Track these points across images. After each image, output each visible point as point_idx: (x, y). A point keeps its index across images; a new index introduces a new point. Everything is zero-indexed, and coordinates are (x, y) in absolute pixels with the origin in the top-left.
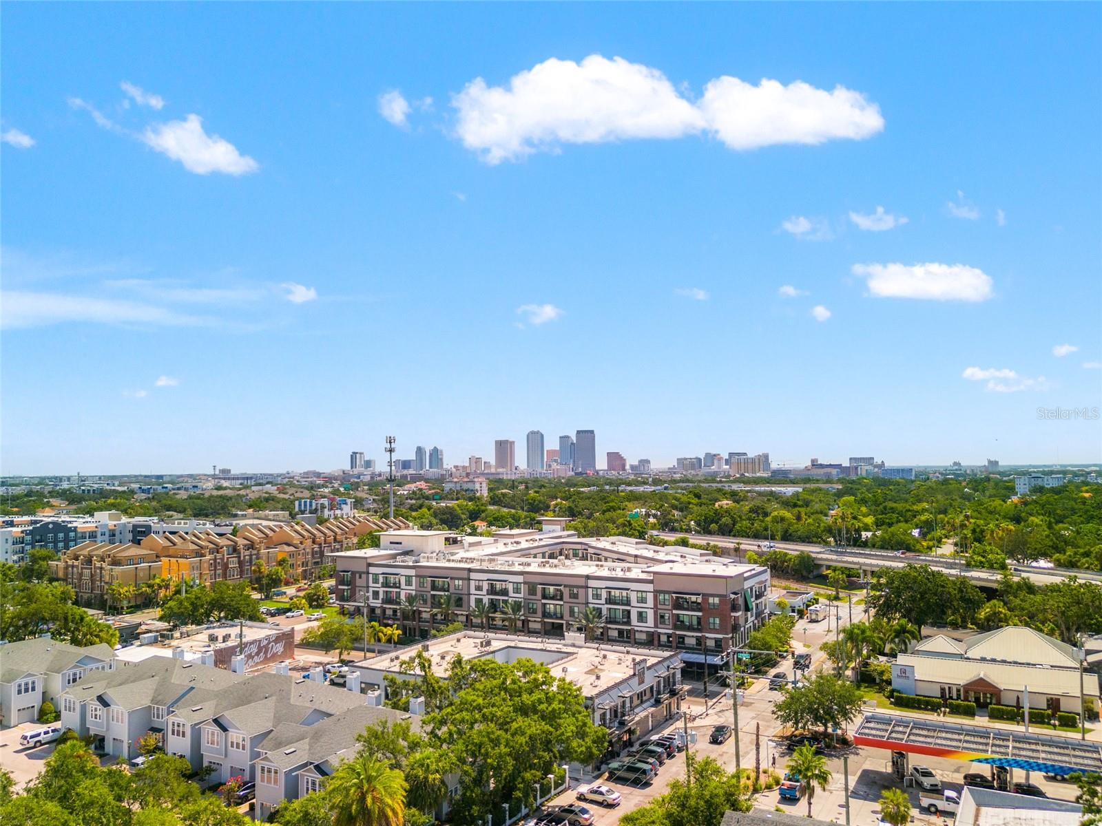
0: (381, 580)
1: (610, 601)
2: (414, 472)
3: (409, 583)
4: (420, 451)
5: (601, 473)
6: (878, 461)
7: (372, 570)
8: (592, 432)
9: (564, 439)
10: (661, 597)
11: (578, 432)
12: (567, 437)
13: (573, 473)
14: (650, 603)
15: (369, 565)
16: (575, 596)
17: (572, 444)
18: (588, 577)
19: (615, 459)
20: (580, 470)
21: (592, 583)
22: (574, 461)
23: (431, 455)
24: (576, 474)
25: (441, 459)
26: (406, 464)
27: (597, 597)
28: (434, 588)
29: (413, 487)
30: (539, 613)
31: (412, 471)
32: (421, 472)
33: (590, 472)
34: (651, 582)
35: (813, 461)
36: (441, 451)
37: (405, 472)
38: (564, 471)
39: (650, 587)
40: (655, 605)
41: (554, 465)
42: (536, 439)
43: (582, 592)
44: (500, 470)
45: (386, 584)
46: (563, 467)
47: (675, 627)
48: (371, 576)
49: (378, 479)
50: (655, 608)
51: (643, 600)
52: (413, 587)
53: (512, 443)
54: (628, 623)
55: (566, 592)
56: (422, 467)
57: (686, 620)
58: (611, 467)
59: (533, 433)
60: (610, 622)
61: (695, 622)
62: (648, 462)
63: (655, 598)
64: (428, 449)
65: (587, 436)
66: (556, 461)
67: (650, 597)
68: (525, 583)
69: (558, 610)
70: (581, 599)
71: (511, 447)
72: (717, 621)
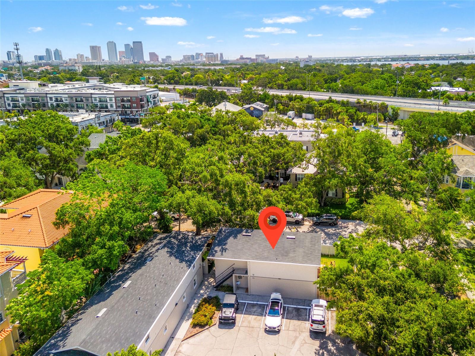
0: (10, 99)
1: (100, 101)
2: (45, 62)
3: (22, 100)
4: (48, 51)
5: (146, 62)
6: (266, 56)
7: (6, 95)
8: (141, 42)
9: (127, 46)
10: (117, 98)
11: (134, 42)
12: (129, 45)
13: (132, 62)
14: (114, 101)
15: (4, 94)
16: (88, 100)
17: (131, 48)
18: (92, 94)
19: (153, 56)
20: (136, 61)
21: (93, 96)
22: (133, 57)
23: (55, 53)
24: (134, 63)
25: (61, 55)
26: (41, 58)
27: (96, 100)
28: (33, 101)
29: (43, 69)
30: (75, 107)
31: (44, 61)
32: (49, 62)
33: (141, 62)
34: (113, 94)
35: (241, 56)
36: (60, 51)
37: (40, 62)
38: (128, 61)
39: (113, 96)
40: (115, 101)
41: (123, 59)
42: (112, 46)
43: (90, 99)
44: (94, 61)
45: (13, 100)
46: (127, 60)
47: (123, 108)
48: (5, 98)
49: (25, 65)
50: (116, 102)
51: (111, 100)
52: (24, 101)
53: (99, 47)
54: (108, 108)
55: (84, 99)
56: (50, 58)
57: (126, 105)
58: (151, 59)
59: (110, 42)
60: (101, 108)
61: (129, 106)
62: (170, 57)
63: (115, 99)
64: (53, 50)
65: (138, 45)
66: (124, 57)
67: (114, 99)
68: (68, 97)
69: (83, 106)
70: (90, 101)
71: (99, 50)
72: (135, 105)
